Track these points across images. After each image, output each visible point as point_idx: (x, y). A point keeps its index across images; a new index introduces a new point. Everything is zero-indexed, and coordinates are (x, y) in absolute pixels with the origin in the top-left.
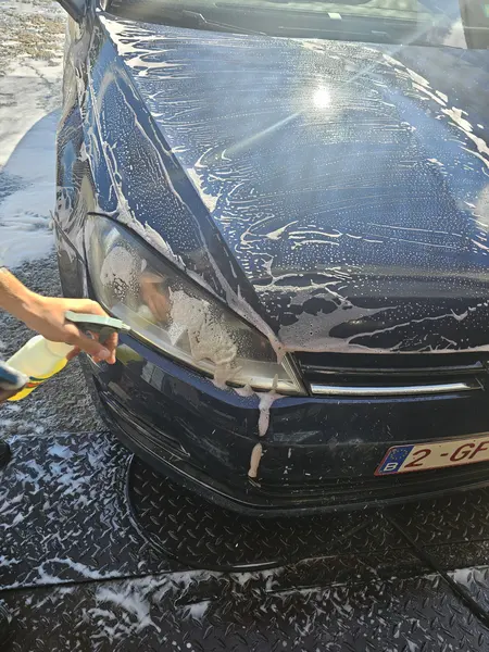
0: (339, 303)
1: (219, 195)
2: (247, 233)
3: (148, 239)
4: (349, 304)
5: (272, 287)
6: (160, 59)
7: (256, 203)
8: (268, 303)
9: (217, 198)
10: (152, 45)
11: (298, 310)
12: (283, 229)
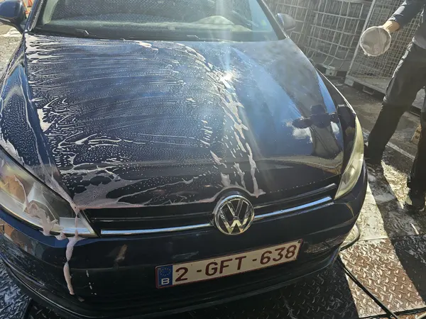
0: (113, 178)
1: (53, 122)
2: (64, 142)
3: (6, 149)
4: (119, 178)
5: (72, 171)
6: (50, 53)
7: (74, 126)
8: (68, 180)
9: (50, 124)
10: (47, 47)
11: (87, 183)
12: (86, 139)
